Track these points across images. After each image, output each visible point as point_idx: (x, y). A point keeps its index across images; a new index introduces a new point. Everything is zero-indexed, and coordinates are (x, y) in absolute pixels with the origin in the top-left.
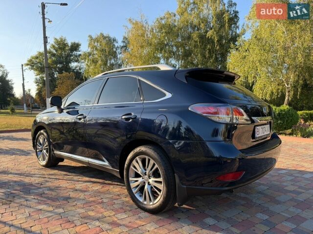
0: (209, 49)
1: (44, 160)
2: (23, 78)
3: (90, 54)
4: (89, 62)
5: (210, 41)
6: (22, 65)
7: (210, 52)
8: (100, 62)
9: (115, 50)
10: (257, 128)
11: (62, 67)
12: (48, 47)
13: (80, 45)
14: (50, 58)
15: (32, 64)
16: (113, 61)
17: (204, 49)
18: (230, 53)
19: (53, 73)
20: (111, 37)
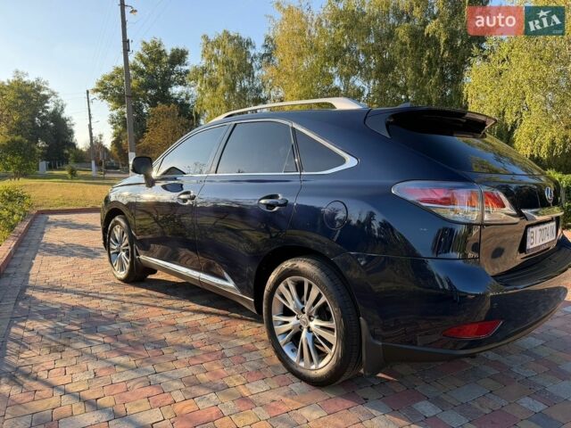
0: (429, 58)
1: (122, 269)
2: (90, 115)
3: (204, 70)
4: (204, 85)
5: (432, 41)
6: (88, 92)
7: (430, 64)
8: (222, 85)
9: (249, 61)
10: (531, 230)
11: (156, 94)
12: (131, 58)
13: (187, 53)
14: (135, 78)
15: (104, 89)
16: (246, 83)
17: (420, 58)
18: (471, 65)
19: (141, 106)
20: (243, 37)
